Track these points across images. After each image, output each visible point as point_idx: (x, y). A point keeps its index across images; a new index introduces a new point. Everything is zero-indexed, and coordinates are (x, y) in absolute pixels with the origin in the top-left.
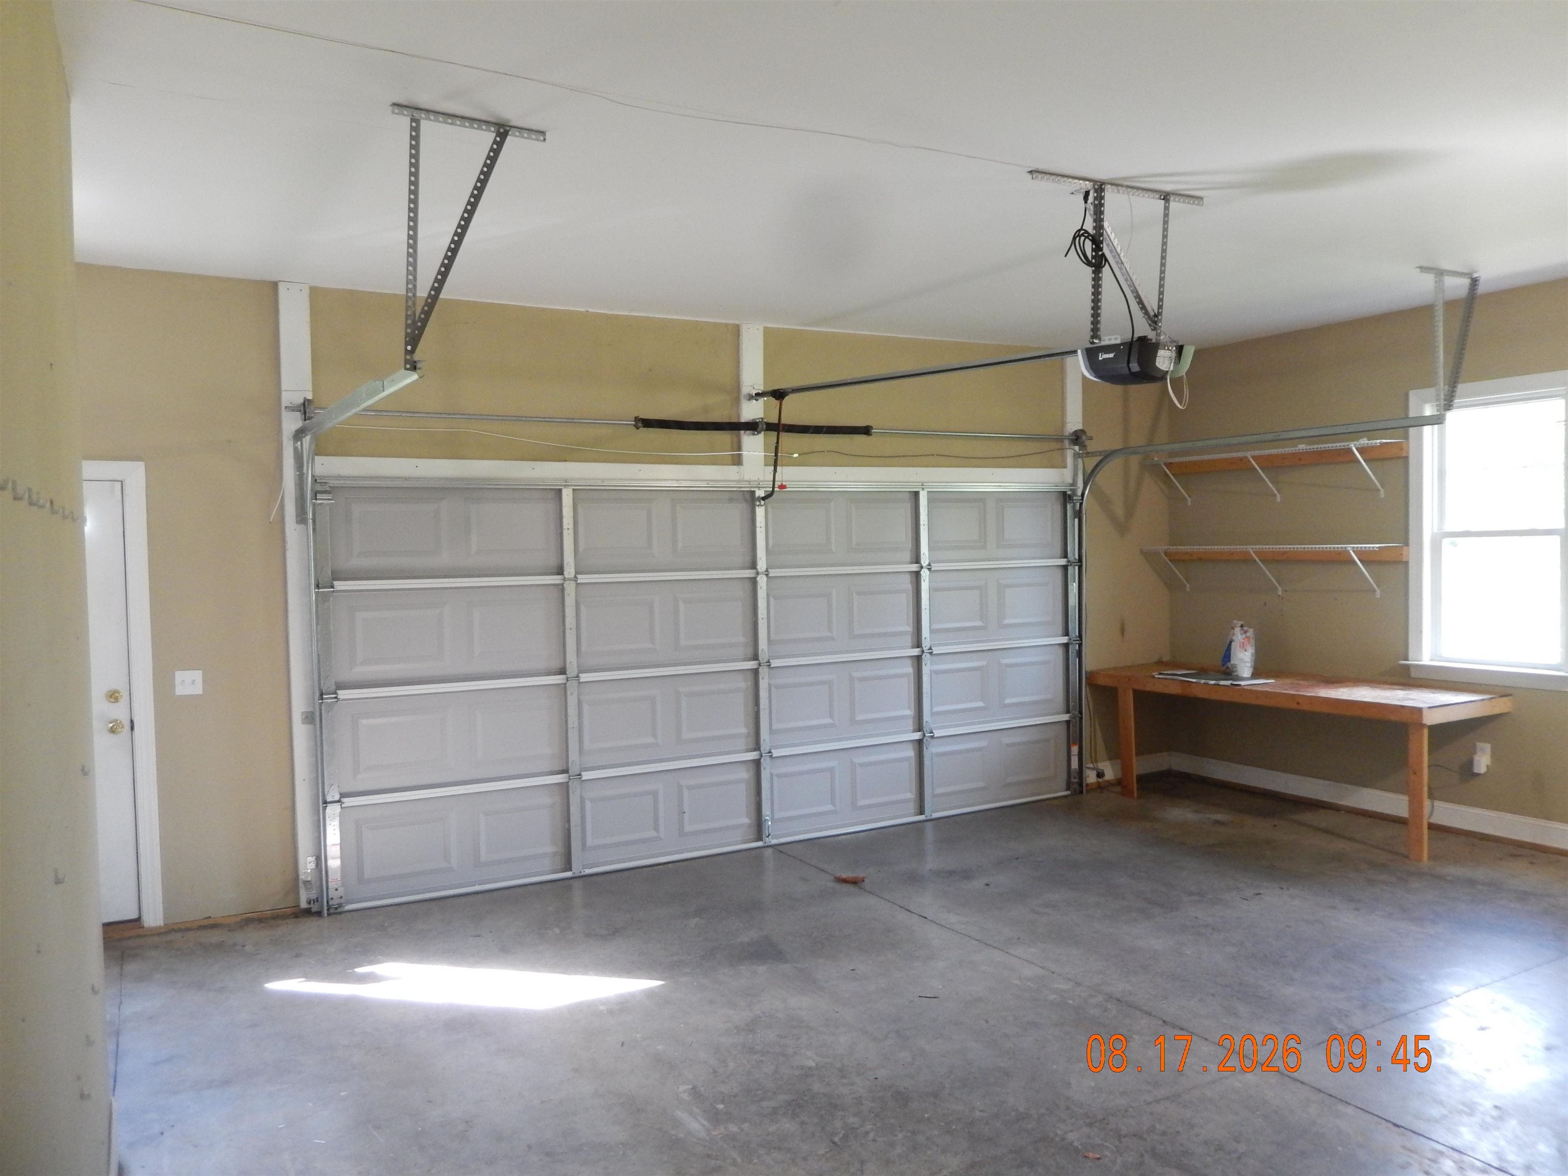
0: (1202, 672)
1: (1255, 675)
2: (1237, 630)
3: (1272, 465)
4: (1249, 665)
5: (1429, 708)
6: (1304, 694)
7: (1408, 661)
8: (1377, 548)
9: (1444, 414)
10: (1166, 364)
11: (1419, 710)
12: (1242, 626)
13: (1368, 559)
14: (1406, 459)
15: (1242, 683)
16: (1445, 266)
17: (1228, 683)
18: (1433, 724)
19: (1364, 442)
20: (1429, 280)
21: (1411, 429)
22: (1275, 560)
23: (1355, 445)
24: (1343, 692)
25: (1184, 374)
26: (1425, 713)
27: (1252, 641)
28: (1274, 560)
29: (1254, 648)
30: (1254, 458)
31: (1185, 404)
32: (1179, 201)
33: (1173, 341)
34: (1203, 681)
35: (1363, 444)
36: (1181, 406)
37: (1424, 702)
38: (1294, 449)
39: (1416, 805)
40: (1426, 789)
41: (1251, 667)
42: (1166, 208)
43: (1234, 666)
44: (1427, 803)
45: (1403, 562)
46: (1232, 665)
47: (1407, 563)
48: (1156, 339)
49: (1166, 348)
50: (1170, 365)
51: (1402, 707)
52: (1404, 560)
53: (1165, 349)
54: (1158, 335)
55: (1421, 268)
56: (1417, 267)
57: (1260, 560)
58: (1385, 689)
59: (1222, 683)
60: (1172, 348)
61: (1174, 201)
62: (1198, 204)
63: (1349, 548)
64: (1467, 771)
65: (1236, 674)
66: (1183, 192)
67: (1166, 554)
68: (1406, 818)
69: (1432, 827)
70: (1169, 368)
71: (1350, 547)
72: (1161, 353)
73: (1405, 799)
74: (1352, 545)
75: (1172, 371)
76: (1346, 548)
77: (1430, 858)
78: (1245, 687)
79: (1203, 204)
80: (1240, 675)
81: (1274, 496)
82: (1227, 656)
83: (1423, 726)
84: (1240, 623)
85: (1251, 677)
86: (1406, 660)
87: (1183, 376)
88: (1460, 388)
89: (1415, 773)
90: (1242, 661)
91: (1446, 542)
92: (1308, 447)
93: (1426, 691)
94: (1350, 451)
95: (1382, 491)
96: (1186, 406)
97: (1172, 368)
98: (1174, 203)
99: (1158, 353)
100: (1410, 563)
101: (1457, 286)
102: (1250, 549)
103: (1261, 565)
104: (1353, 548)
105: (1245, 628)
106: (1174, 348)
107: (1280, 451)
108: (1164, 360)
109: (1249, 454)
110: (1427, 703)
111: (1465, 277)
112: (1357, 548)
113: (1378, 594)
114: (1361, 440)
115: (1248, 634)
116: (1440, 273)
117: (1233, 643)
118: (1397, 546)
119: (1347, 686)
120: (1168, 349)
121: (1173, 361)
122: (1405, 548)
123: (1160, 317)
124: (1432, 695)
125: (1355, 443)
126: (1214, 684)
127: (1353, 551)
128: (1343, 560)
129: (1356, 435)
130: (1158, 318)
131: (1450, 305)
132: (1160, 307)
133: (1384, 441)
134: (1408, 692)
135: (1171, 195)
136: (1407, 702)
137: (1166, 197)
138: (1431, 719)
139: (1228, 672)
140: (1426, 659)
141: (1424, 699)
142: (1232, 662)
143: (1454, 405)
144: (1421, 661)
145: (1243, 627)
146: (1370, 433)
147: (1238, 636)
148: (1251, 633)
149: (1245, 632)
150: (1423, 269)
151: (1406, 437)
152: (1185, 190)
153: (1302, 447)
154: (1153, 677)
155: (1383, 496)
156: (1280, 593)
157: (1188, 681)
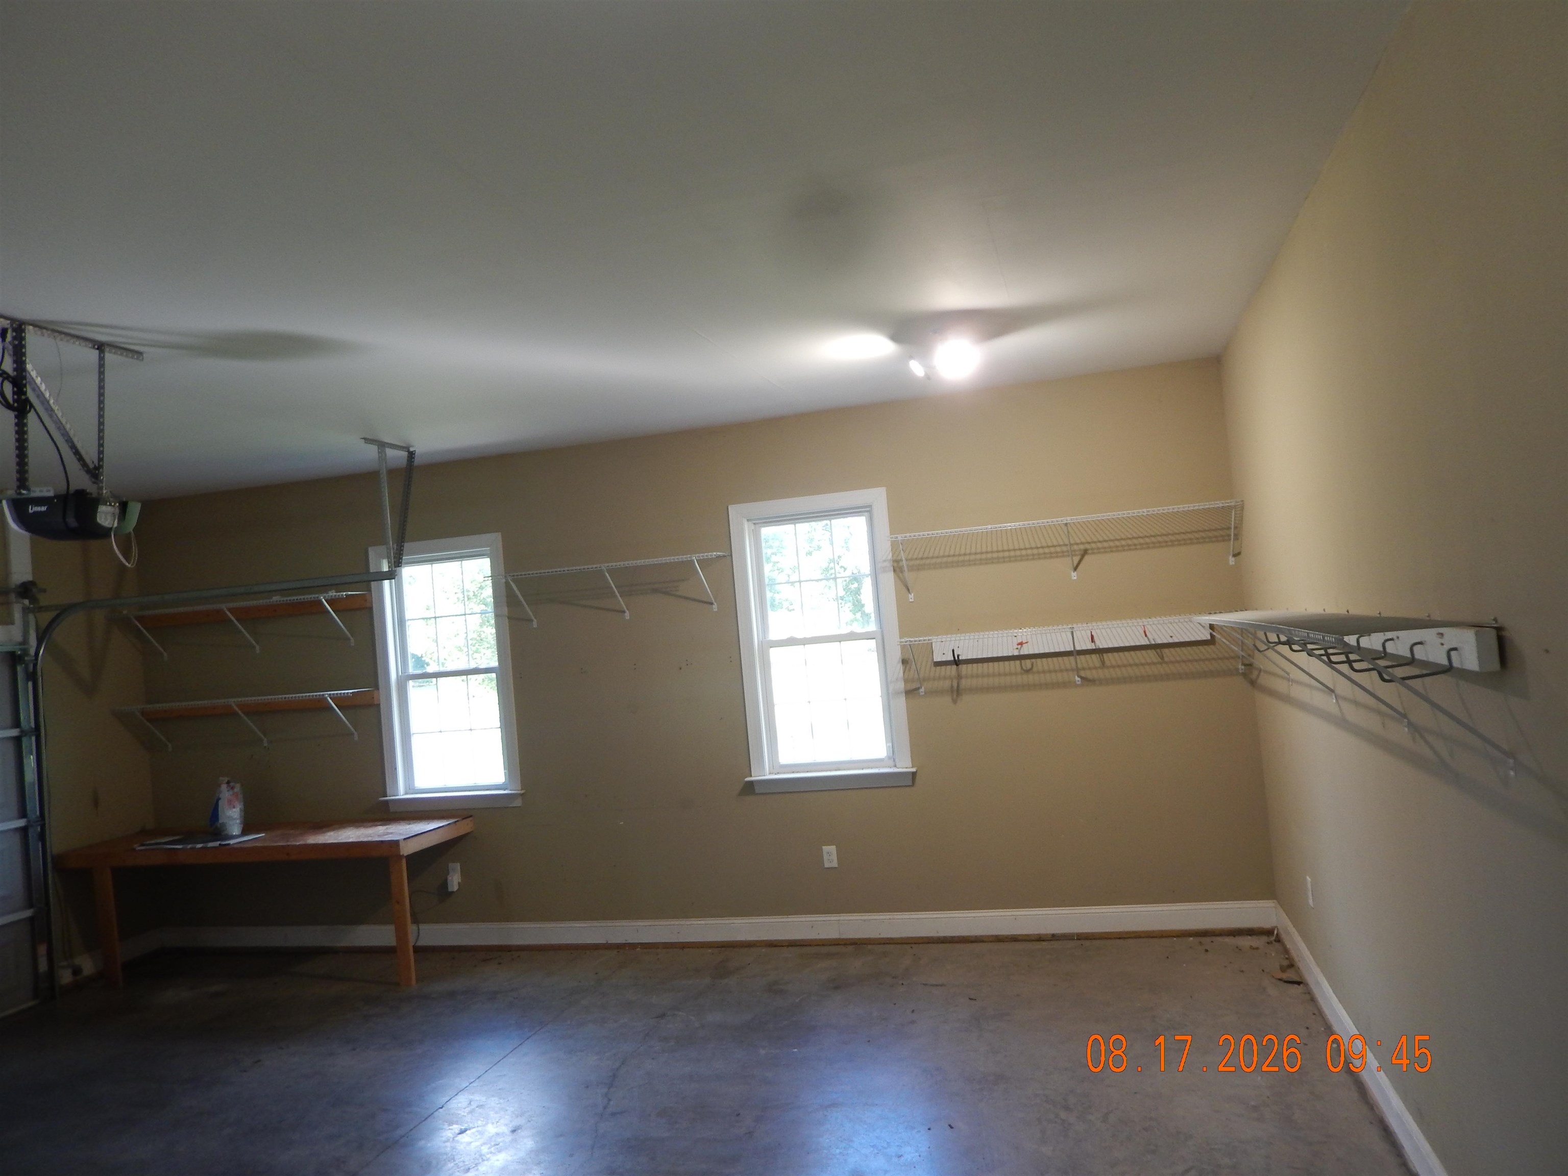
0: (189, 836)
1: (244, 832)
2: (224, 787)
3: (249, 616)
4: (238, 821)
5: (405, 839)
6: (294, 843)
7: (387, 797)
8: (351, 693)
9: (396, 571)
10: (109, 520)
11: (396, 843)
12: (228, 783)
13: (344, 704)
14: (371, 609)
15: (232, 842)
16: (387, 439)
17: (217, 844)
18: (410, 853)
19: (332, 594)
20: (373, 450)
21: (372, 583)
22: (257, 712)
23: (324, 598)
24: (330, 836)
25: (132, 531)
26: (402, 844)
27: (241, 796)
28: (255, 712)
29: (242, 803)
30: (230, 610)
31: (134, 562)
32: (115, 353)
33: (115, 496)
34: (189, 846)
35: (331, 596)
36: (129, 564)
37: (400, 834)
38: (268, 601)
39: (401, 934)
40: (408, 915)
41: (240, 824)
42: (101, 359)
43: (223, 825)
44: (412, 928)
45: (374, 705)
46: (220, 824)
47: (378, 705)
48: (98, 493)
49: (108, 504)
50: (114, 521)
51: (382, 842)
52: (376, 703)
53: (106, 504)
54: (101, 488)
55: (365, 439)
56: (362, 438)
57: (244, 713)
58: (367, 827)
59: (211, 845)
60: (115, 504)
61: (110, 352)
62: (137, 359)
63: (327, 696)
64: (443, 892)
65: (226, 832)
66: (123, 346)
67: (143, 713)
68: (394, 946)
69: (418, 950)
70: (113, 525)
71: (327, 694)
72: (102, 509)
73: (391, 928)
74: (329, 693)
75: (116, 528)
76: (323, 695)
77: (417, 981)
78: (235, 846)
79: (143, 359)
80: (230, 834)
81: (254, 647)
82: (215, 814)
83: (400, 857)
84: (226, 779)
85: (242, 833)
86: (384, 797)
87: (130, 533)
88: (407, 546)
89: (398, 903)
90: (230, 818)
91: (411, 683)
92: (282, 599)
93: (402, 823)
94: (320, 602)
95: (352, 640)
96: (135, 565)
97: (116, 525)
98: (111, 355)
99: (99, 509)
100: (382, 706)
101: (396, 457)
102: (232, 701)
103: (245, 718)
104: (330, 694)
105: (232, 784)
106: (117, 504)
107: (255, 603)
108: (106, 516)
109: (224, 607)
110: (403, 835)
111: (403, 451)
112: (333, 694)
113: (356, 737)
114: (330, 592)
115: (236, 790)
116: (382, 445)
117: (220, 801)
118: (369, 690)
119: (333, 830)
120: (110, 505)
121: (117, 517)
122: (376, 691)
123: (101, 470)
124: (408, 827)
125: (325, 595)
126: (201, 848)
127: (331, 698)
128: (321, 707)
129: (325, 588)
130: (99, 471)
131: (391, 472)
132: (101, 460)
133: (349, 593)
134: (387, 826)
135: (106, 346)
136: (387, 836)
137: (100, 347)
138: (407, 849)
139: (217, 832)
140: (401, 792)
141: (401, 832)
142: (220, 821)
143: (403, 561)
144: (398, 795)
145: (230, 783)
146: (338, 587)
147: (225, 793)
148: (238, 788)
149: (232, 788)
150: (367, 440)
151: (369, 590)
152: (125, 343)
153: (276, 599)
154: (134, 850)
155: (353, 644)
156: (266, 744)
157: (174, 849)
